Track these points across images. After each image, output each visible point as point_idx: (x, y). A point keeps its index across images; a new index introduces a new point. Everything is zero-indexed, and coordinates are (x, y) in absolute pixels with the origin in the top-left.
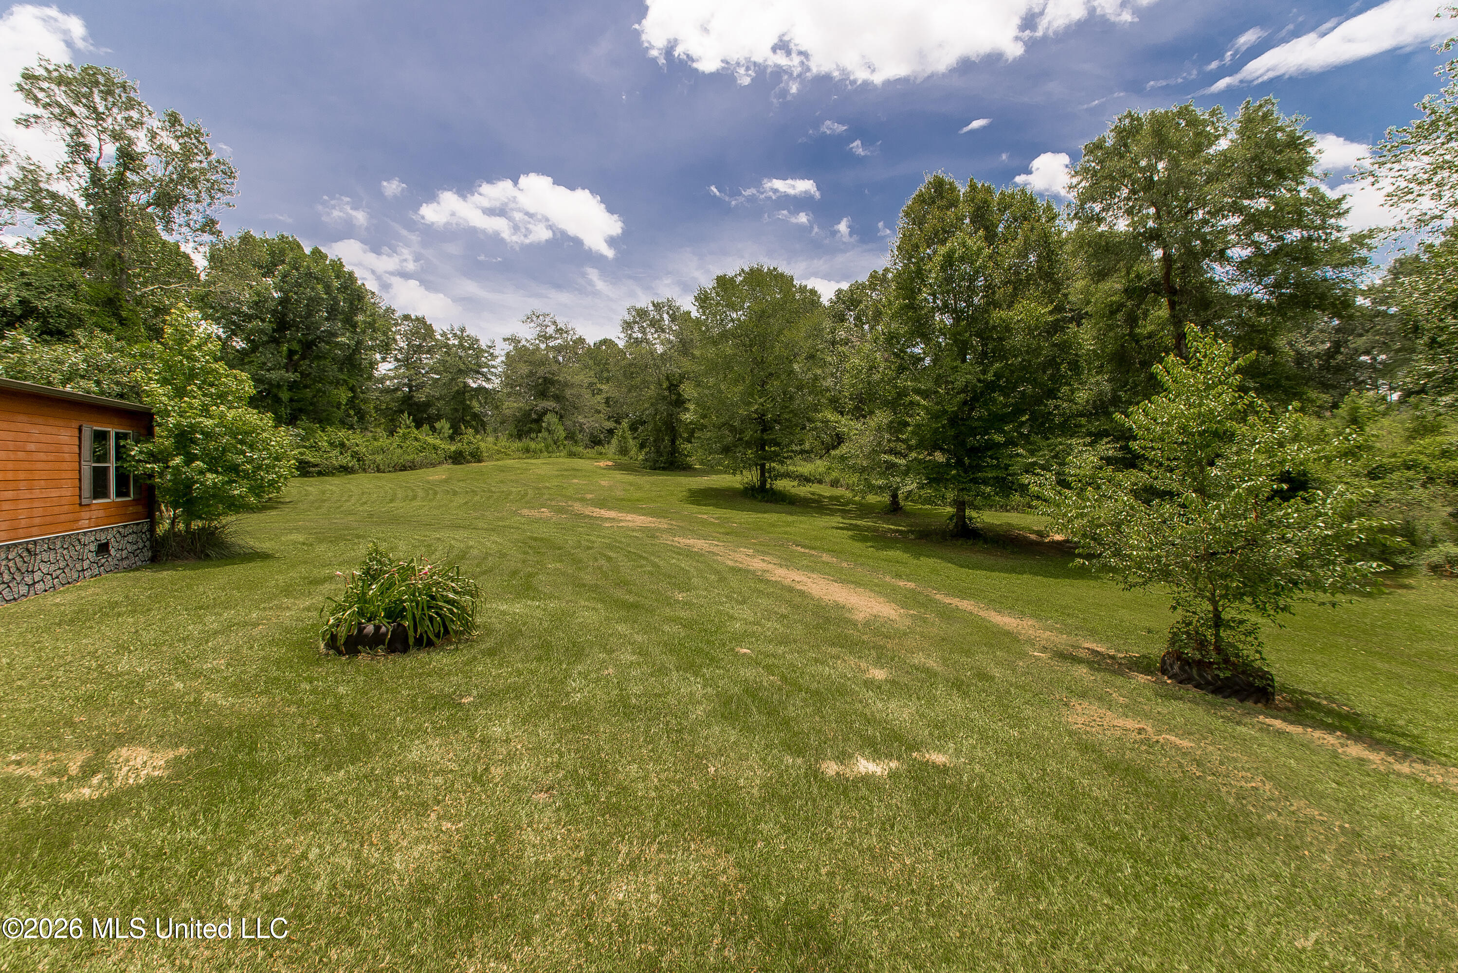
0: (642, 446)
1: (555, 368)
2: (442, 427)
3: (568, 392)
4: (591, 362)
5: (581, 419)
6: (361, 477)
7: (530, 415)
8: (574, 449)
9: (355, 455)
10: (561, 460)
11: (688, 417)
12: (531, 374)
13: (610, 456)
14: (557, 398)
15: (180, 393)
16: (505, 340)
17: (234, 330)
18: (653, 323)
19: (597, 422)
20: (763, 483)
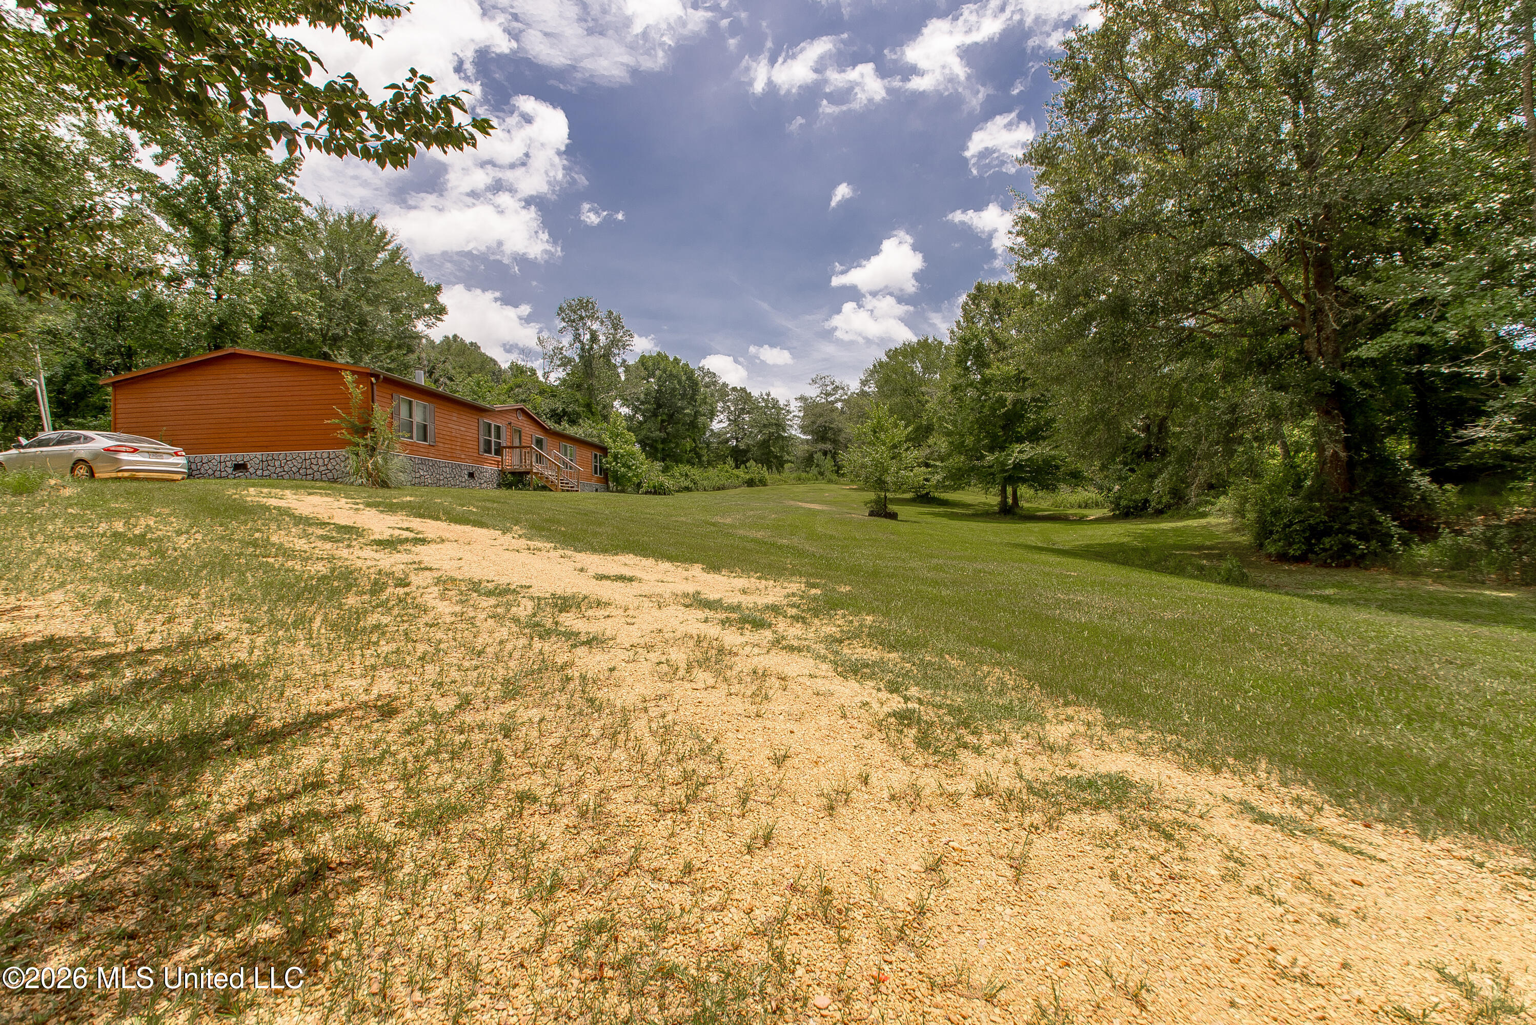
3: (841, 436)
6: (695, 494)
9: (693, 481)
10: (820, 485)
12: (813, 424)
15: (614, 441)
16: (797, 399)
17: (636, 409)
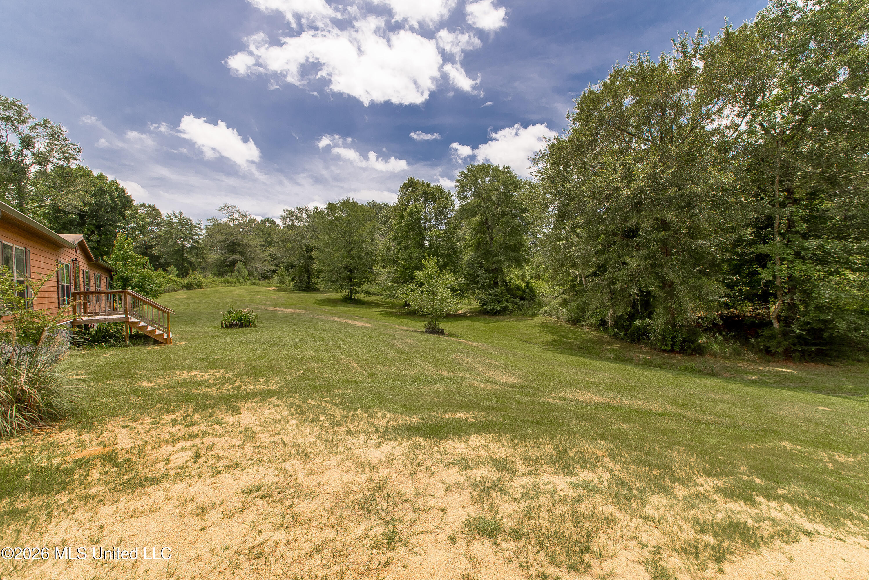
0: (293, 279)
1: (239, 236)
2: (172, 270)
3: (248, 250)
4: (260, 233)
5: (256, 265)
7: (224, 263)
8: (255, 281)
10: (247, 287)
11: (315, 267)
12: (226, 240)
13: (275, 284)
14: (241, 253)
16: (208, 220)
18: (297, 218)
19: (265, 266)
20: (351, 296)
